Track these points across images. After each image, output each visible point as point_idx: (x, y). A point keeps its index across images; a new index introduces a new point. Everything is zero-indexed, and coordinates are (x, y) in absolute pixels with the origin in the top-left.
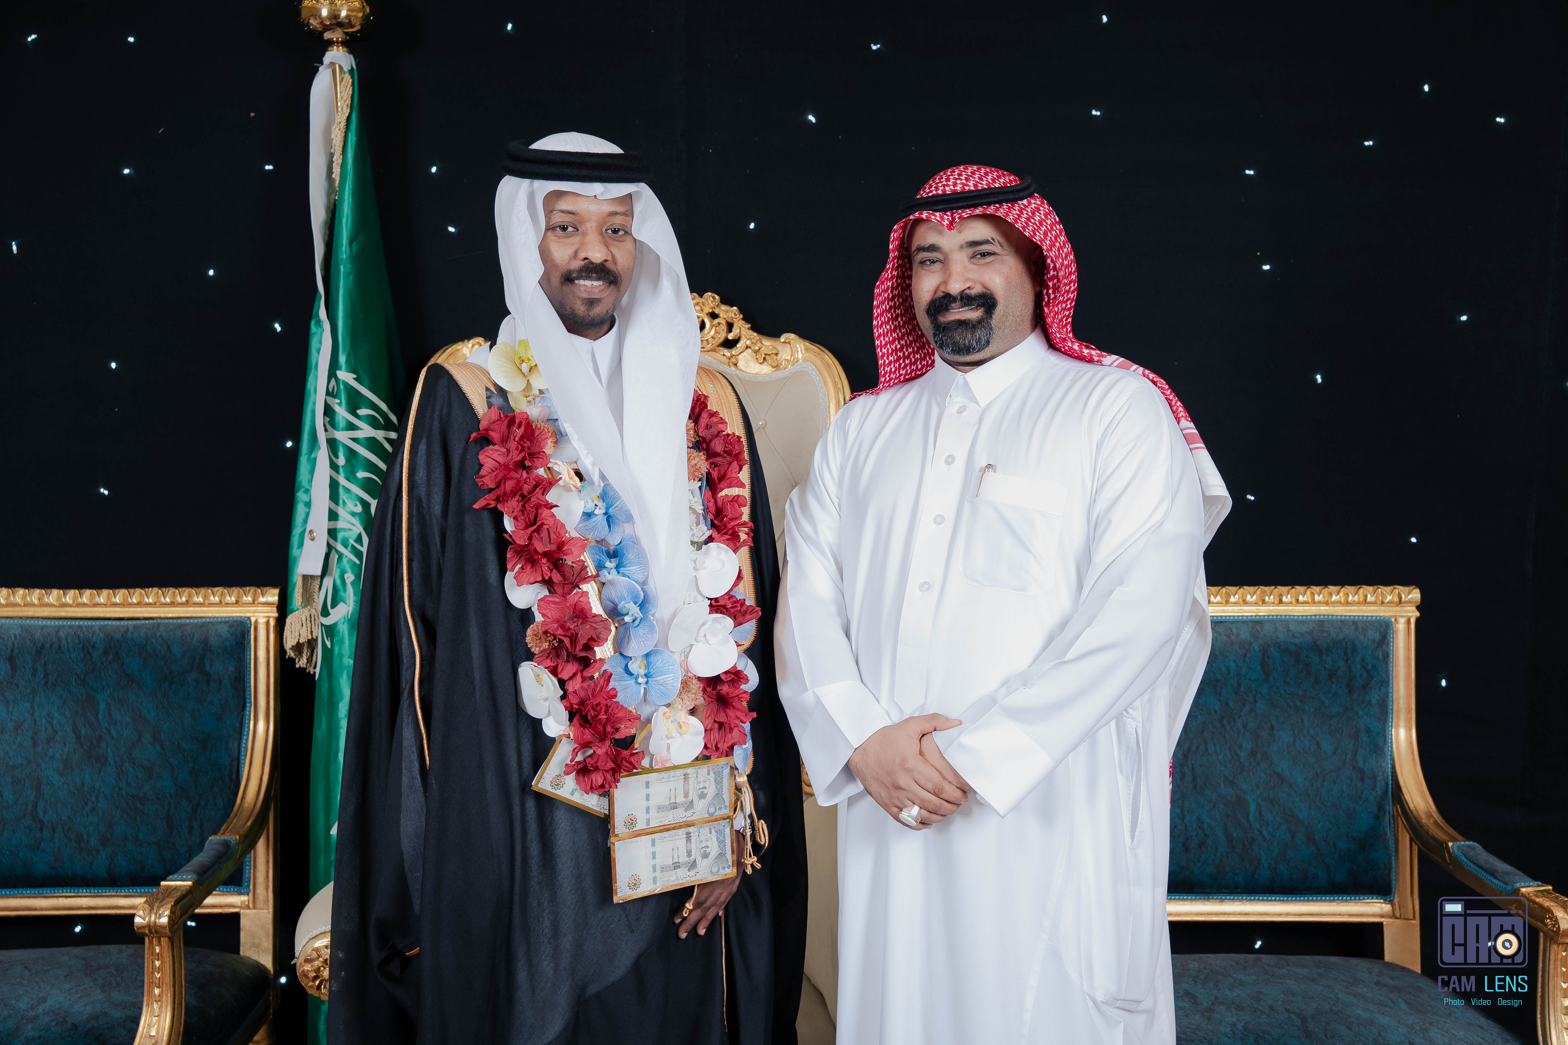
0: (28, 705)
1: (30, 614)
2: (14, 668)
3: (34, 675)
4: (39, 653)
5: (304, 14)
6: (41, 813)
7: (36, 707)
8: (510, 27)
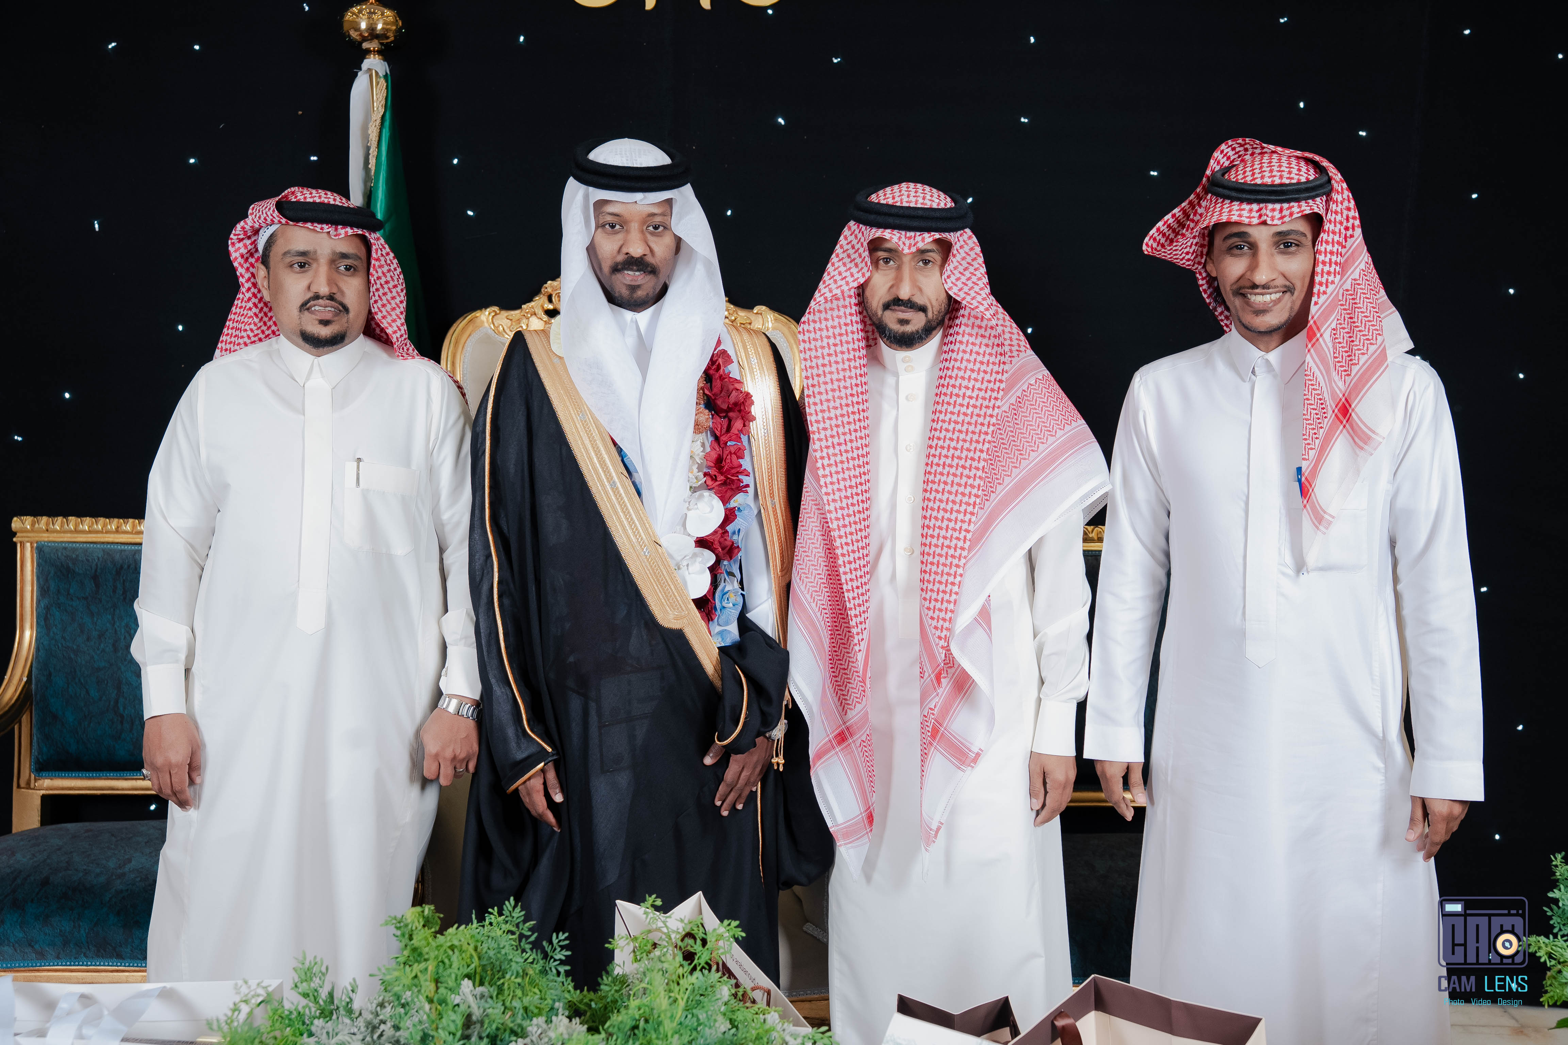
0: (110, 617)
1: (110, 540)
2: (97, 586)
3: (114, 591)
4: (118, 573)
5: (346, 27)
6: (121, 709)
7: (116, 619)
8: (522, 39)
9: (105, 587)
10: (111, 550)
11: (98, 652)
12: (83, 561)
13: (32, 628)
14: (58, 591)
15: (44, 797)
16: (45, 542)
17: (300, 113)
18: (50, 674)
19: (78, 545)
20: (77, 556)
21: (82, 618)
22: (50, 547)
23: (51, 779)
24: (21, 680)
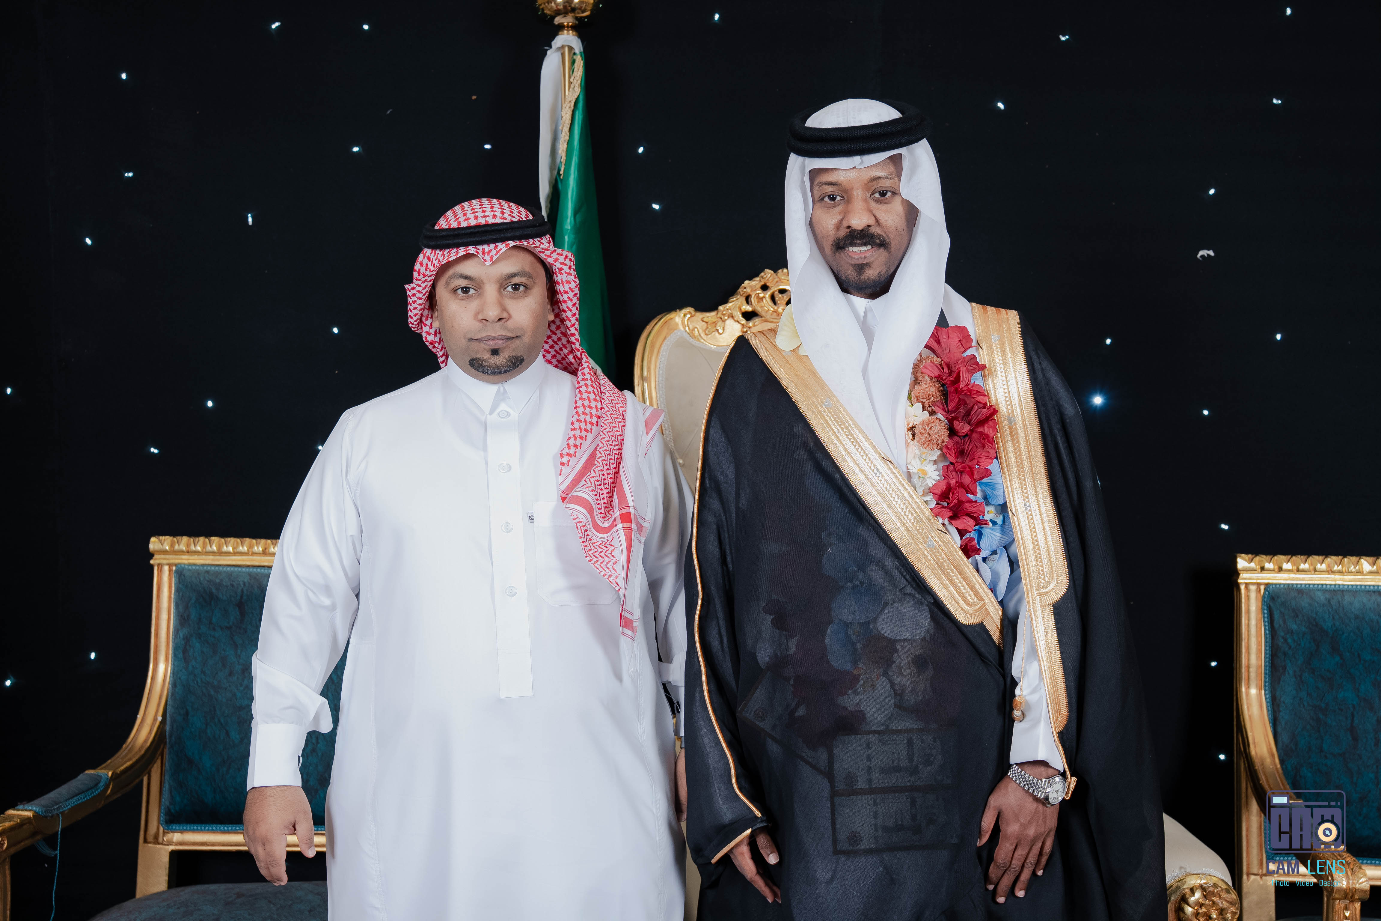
5: (539, 1)
8: (717, 17)
9: (251, 615)
10: (258, 574)
11: (242, 688)
12: (227, 586)
13: (167, 660)
14: (200, 620)
15: (173, 854)
16: (185, 564)
17: (474, 97)
18: (187, 713)
19: (221, 568)
20: (221, 580)
21: (224, 650)
22: (190, 570)
23: (181, 833)
24: (155, 719)
